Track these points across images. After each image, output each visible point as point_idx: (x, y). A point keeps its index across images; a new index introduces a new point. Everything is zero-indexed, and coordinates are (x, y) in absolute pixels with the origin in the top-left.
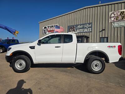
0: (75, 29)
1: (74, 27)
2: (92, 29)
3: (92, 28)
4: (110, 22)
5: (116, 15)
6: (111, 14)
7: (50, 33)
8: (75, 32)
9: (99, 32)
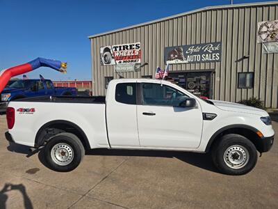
0: (182, 54)
1: (179, 51)
2: (220, 56)
3: (220, 54)
4: (258, 42)
5: (271, 29)
6: (262, 26)
7: (120, 62)
8: (182, 62)
9: (237, 62)
